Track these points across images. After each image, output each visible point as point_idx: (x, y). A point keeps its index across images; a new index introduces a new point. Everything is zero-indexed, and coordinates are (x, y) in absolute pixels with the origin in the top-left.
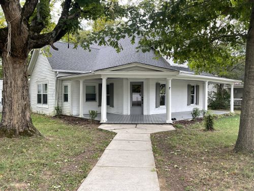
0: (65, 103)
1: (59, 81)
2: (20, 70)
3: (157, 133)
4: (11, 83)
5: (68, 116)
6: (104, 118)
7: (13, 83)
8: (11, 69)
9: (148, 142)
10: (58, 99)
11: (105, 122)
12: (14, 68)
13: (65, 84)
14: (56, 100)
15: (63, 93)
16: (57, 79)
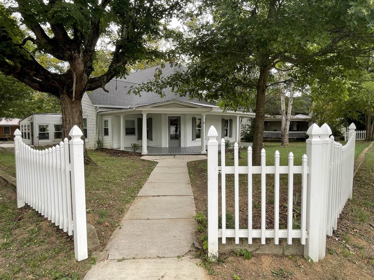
0: (106, 137)
1: (100, 115)
2: (76, 109)
3: (192, 162)
4: (70, 120)
5: (110, 149)
6: (145, 151)
7: (71, 120)
8: (69, 109)
9: (185, 168)
10: (98, 133)
11: (146, 153)
12: (72, 108)
13: (105, 118)
14: (96, 134)
15: (104, 127)
16: (97, 114)
